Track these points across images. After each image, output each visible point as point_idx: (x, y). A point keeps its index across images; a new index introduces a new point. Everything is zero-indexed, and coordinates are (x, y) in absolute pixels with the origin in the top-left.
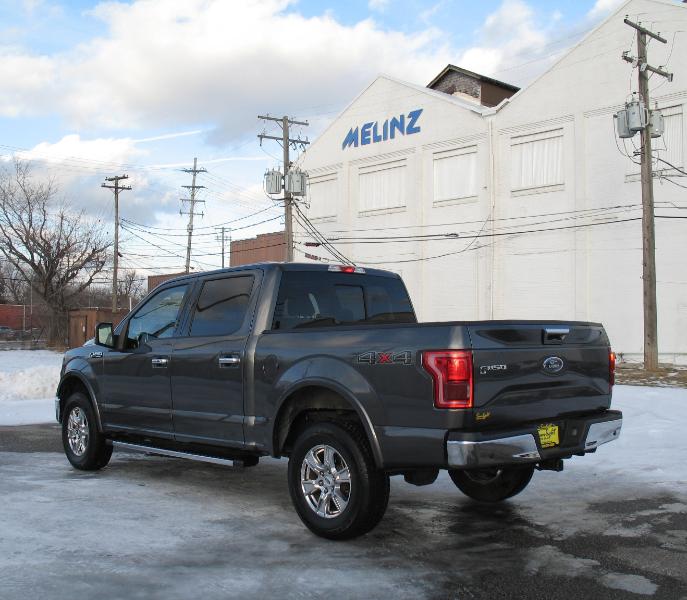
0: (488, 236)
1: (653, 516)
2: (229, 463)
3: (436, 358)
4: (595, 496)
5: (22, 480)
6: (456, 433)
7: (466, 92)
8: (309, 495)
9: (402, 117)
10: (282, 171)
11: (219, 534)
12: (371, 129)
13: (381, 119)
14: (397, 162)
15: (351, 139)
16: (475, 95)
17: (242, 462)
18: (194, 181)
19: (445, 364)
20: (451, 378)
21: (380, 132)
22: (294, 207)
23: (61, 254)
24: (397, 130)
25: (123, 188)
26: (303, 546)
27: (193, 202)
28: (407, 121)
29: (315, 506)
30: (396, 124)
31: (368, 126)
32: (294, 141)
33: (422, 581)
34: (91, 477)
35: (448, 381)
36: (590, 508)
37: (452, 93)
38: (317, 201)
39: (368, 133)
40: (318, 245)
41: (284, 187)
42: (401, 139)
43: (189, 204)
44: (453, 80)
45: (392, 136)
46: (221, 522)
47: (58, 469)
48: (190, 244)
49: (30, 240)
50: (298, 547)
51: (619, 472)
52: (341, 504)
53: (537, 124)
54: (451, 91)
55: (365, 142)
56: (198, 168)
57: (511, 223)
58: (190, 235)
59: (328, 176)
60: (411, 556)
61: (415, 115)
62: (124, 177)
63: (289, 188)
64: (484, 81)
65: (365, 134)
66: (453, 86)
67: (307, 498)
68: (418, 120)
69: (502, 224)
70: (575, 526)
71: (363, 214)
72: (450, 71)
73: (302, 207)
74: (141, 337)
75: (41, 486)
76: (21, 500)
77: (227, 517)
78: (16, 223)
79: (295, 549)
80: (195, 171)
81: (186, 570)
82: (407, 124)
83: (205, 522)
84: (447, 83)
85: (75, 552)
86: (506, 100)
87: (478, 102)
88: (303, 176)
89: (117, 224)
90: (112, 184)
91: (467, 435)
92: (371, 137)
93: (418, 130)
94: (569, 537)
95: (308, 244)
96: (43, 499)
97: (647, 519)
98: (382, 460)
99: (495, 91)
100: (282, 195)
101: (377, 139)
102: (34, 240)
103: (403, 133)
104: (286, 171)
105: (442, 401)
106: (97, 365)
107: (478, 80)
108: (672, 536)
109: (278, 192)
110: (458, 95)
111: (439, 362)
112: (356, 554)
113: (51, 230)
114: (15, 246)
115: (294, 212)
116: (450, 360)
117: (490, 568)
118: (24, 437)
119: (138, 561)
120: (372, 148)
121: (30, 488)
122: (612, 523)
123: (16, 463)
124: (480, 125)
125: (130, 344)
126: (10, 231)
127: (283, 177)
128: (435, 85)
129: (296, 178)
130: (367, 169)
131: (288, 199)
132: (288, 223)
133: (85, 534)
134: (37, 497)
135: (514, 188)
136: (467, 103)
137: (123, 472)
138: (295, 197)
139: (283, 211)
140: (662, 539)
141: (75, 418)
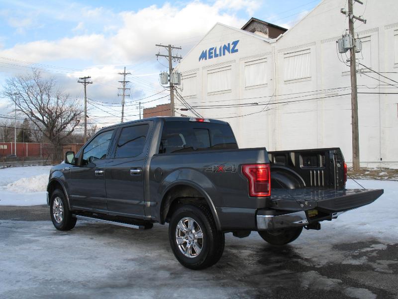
0: (273, 104)
1: (367, 252)
2: (137, 227)
3: (250, 169)
4: (335, 241)
5: (28, 237)
6: (261, 210)
7: (261, 32)
8: (180, 245)
9: (229, 44)
10: (168, 73)
11: (132, 267)
12: (213, 51)
13: (218, 45)
14: (227, 67)
15: (203, 56)
16: (266, 33)
17: (144, 227)
18: (124, 79)
19: (255, 172)
20: (258, 179)
21: (218, 52)
22: (175, 91)
23: (58, 117)
24: (226, 51)
25: (88, 83)
26: (177, 274)
27: (124, 89)
28: (231, 47)
29: (184, 251)
30: (226, 48)
31: (212, 49)
32: (174, 57)
33: (244, 295)
34: (65, 235)
35: (256, 181)
36: (333, 247)
37: (254, 32)
38: (187, 88)
39: (212, 53)
40: (187, 110)
41: (169, 80)
42: (228, 56)
43: (122, 90)
44: (255, 25)
45: (224, 54)
46: (133, 260)
47: (49, 230)
48: (123, 110)
49: (42, 110)
50: (175, 274)
51: (347, 227)
52: (198, 250)
53: (298, 47)
54: (253, 31)
55: (210, 57)
56: (126, 72)
57: (284, 97)
58: (123, 106)
59: (192, 75)
60: (237, 279)
61: (235, 43)
62: (89, 77)
63: (172, 82)
64: (271, 26)
65: (210, 53)
66: (255, 29)
67: (179, 246)
68: (237, 46)
69: (280, 98)
70: (326, 259)
71: (210, 94)
72: (253, 21)
73: (179, 91)
74: (90, 158)
75: (38, 240)
76: (25, 249)
77: (137, 257)
78: (34, 101)
79: (173, 276)
80: (125, 74)
81: (111, 290)
82: (232, 48)
83: (124, 260)
84: (251, 27)
85: (50, 280)
86: (281, 35)
87: (267, 36)
88: (179, 75)
89: (86, 101)
90: (83, 81)
91: (268, 212)
92: (213, 54)
93: (237, 51)
94: (324, 266)
95: (182, 110)
96: (38, 248)
97: (365, 254)
98: (220, 226)
99: (275, 31)
100: (168, 85)
101: (216, 56)
102: (44, 110)
103: (229, 53)
104: (171, 73)
105: (254, 193)
106: (67, 174)
107: (267, 25)
109: (167, 83)
110: (256, 33)
111: (251, 171)
112: (207, 278)
113: (52, 104)
114: (34, 113)
115: (175, 93)
116: (257, 169)
117: (281, 286)
118: (32, 212)
119: (85, 285)
120: (214, 60)
121: (30, 242)
122: (346, 256)
123: (26, 227)
124: (268, 48)
125: (84, 163)
126: (31, 105)
127: (169, 76)
128: (245, 28)
129: (175, 76)
130: (211, 71)
131: (172, 87)
132: (172, 99)
133: (57, 269)
134: (34, 246)
135: (285, 80)
136: (261, 37)
137: (82, 231)
138: (175, 86)
139: (169, 93)
140: (375, 265)
141: (57, 203)
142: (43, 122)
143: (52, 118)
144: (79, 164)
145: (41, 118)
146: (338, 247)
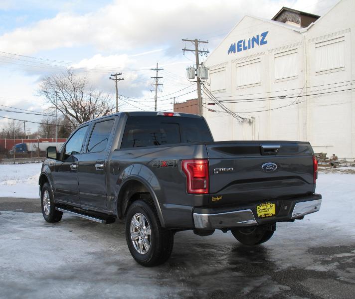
0: (304, 96)
1: (344, 257)
2: (100, 221)
3: (188, 164)
5: (15, 227)
6: (199, 208)
7: (292, 21)
8: (135, 240)
9: (258, 36)
10: (195, 68)
11: (87, 260)
12: (242, 44)
13: (247, 38)
14: (256, 60)
15: (232, 49)
16: (297, 22)
17: (105, 221)
18: (157, 74)
19: (192, 167)
20: (195, 176)
21: (247, 45)
22: (202, 85)
23: (90, 114)
24: (255, 43)
25: (120, 79)
26: (126, 269)
27: (157, 85)
28: (260, 38)
30: (255, 40)
31: (240, 42)
32: (201, 52)
34: (50, 226)
35: (194, 178)
36: (309, 251)
37: (285, 22)
38: (214, 82)
39: (241, 46)
40: (214, 104)
41: (196, 75)
42: (257, 48)
43: (155, 86)
44: (286, 15)
45: (253, 47)
47: (38, 222)
48: (156, 105)
49: (75, 106)
50: (123, 269)
51: (338, 228)
52: (147, 247)
53: (330, 35)
54: (284, 21)
55: (239, 50)
56: (159, 68)
57: (316, 89)
58: (156, 101)
59: (221, 69)
61: (264, 35)
62: (120, 74)
63: (199, 75)
64: (303, 14)
65: (239, 46)
66: (286, 18)
67: (133, 242)
68: (266, 37)
69: (311, 89)
70: (291, 262)
71: (239, 88)
72: (284, 10)
73: (206, 85)
74: (72, 154)
75: (22, 231)
76: (5, 238)
78: (69, 99)
79: (120, 271)
80: (157, 70)
81: (51, 281)
82: (260, 40)
83: (85, 253)
84: (283, 17)
85: (6, 268)
86: (312, 23)
87: (299, 26)
88: (206, 69)
89: (117, 97)
90: (114, 77)
91: (206, 210)
92: (242, 47)
93: (266, 42)
94: (283, 270)
95: (209, 104)
96: (17, 238)
98: (164, 223)
99: (307, 19)
100: (196, 79)
101: (245, 48)
102: (77, 106)
103: (258, 44)
104: (197, 67)
105: (191, 190)
106: (53, 168)
107: (299, 14)
108: (348, 272)
109: (194, 78)
110: (288, 23)
111: (189, 166)
113: (85, 102)
114: (68, 110)
115: (202, 88)
116: (195, 165)
118: (35, 204)
119: (31, 275)
120: (243, 53)
121: (14, 232)
122: (315, 261)
123: (21, 218)
124: (299, 38)
126: (65, 102)
127: (196, 70)
128: (276, 18)
129: (202, 70)
130: (240, 64)
131: (199, 81)
132: (199, 94)
133: (18, 258)
134: (15, 236)
135: (317, 71)
136: (293, 26)
137: (68, 224)
138: (202, 80)
139: (196, 87)
142: (77, 118)
143: (85, 114)
144: (61, 159)
145: (75, 115)
146: (313, 251)
